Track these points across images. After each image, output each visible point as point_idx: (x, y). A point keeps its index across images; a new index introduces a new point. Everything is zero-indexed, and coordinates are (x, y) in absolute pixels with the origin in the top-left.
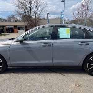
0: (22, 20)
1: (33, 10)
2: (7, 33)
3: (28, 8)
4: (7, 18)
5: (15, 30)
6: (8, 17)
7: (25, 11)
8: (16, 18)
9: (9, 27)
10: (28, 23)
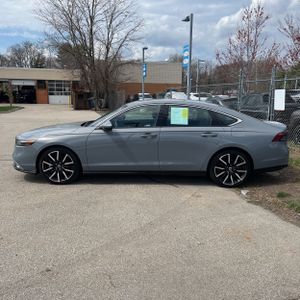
0: (57, 61)
1: (101, 37)
2: (15, 102)
3: (85, 30)
4: (9, 54)
5: (40, 93)
6: (14, 49)
7: (74, 38)
8: (39, 55)
9: (21, 83)
10: (84, 75)
